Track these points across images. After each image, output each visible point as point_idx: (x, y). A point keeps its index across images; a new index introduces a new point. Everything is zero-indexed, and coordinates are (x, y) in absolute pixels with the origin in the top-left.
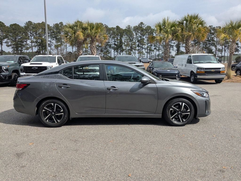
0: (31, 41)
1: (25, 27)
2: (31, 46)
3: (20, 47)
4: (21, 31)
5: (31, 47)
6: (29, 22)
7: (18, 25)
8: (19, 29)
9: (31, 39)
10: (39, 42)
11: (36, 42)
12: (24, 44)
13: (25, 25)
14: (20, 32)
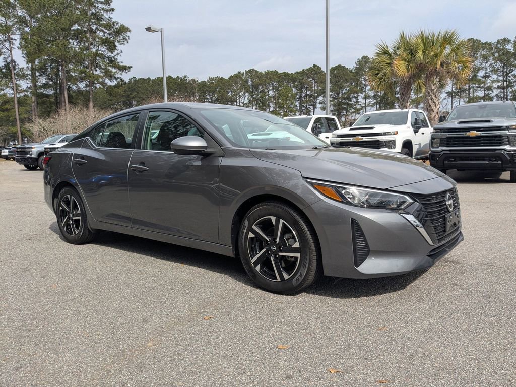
0: (365, 95)
1: (356, 69)
2: (364, 105)
3: (345, 109)
4: (347, 77)
5: (364, 107)
6: (364, 58)
7: (344, 67)
8: (344, 75)
9: (365, 92)
10: (379, 96)
11: (375, 97)
12: (353, 103)
13: (355, 65)
14: (346, 81)
